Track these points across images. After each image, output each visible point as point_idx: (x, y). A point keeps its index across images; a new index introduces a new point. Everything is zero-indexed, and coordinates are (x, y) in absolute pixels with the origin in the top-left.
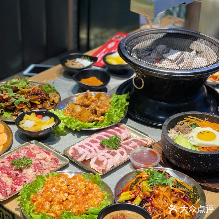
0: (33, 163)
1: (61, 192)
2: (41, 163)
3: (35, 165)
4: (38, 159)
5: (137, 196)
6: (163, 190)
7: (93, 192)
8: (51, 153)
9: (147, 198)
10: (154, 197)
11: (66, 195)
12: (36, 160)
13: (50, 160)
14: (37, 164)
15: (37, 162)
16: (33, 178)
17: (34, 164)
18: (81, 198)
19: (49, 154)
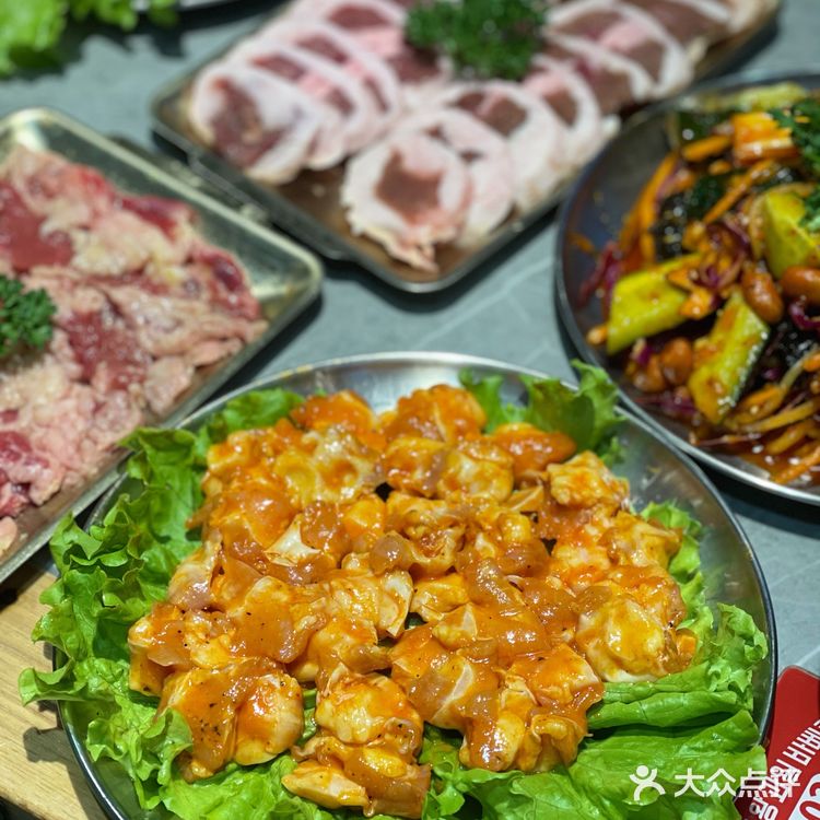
0: (64, 312)
1: (354, 563)
2: (116, 310)
3: (79, 328)
4: (95, 280)
5: (726, 301)
7: (592, 531)
8: (180, 216)
11: (400, 584)
12: (75, 284)
13: (178, 273)
14: (91, 319)
15: (88, 300)
16: (79, 449)
17: (71, 323)
18: (517, 594)
19: (165, 225)
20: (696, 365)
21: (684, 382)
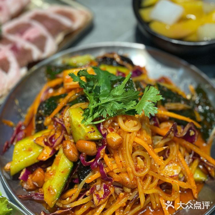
5: (58, 151)
6: (131, 130)
9: (89, 157)
10: (107, 152)
20: (45, 180)
21: (42, 187)
